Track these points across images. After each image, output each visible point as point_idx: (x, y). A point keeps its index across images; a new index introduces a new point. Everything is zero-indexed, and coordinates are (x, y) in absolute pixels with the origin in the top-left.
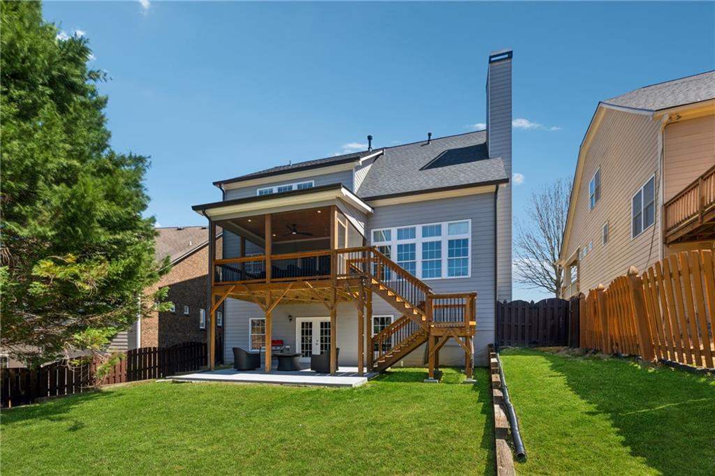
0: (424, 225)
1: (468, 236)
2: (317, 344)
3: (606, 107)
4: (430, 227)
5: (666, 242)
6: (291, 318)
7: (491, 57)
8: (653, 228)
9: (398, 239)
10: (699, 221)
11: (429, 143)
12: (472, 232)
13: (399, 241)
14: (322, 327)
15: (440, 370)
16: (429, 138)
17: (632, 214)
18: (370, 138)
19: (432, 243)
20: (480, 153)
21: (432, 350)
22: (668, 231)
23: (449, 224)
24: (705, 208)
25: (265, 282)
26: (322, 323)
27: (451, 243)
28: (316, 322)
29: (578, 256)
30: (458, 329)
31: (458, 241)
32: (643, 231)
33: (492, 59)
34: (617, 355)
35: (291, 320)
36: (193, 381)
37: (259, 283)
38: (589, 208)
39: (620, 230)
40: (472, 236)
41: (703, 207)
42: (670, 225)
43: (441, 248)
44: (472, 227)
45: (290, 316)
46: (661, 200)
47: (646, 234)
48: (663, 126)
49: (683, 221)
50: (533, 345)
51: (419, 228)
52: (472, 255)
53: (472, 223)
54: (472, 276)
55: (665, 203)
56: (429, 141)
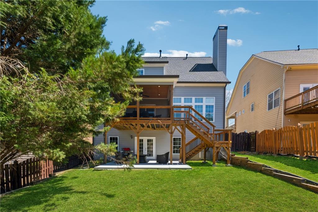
0: (196, 97)
1: (214, 104)
2: (146, 150)
3: (255, 57)
4: (198, 98)
5: (285, 114)
6: (132, 137)
7: (219, 27)
8: (279, 108)
9: (185, 102)
10: (302, 108)
11: (186, 59)
12: (215, 102)
13: (185, 103)
14: (148, 142)
15: (206, 161)
16: (187, 56)
17: (268, 101)
18: (160, 51)
19: (199, 106)
20: (211, 68)
21: (215, 153)
22: (286, 110)
23: (206, 98)
24: (304, 103)
25: (136, 119)
26: (148, 140)
27: (207, 106)
28: (145, 139)
29: (236, 115)
30: (225, 144)
31: (210, 106)
32: (273, 109)
33: (220, 28)
34: (279, 154)
35: (132, 138)
36: (108, 169)
37: (133, 119)
38: (243, 96)
39: (260, 107)
40: (215, 104)
41: (303, 103)
42: (287, 108)
43: (202, 108)
44: (215, 101)
45: (132, 136)
46: (284, 98)
47: (275, 110)
48: (285, 70)
49: (293, 107)
50: (237, 151)
51: (193, 99)
52: (215, 112)
53: (215, 99)
54: (215, 122)
55: (285, 99)
56: (187, 57)
